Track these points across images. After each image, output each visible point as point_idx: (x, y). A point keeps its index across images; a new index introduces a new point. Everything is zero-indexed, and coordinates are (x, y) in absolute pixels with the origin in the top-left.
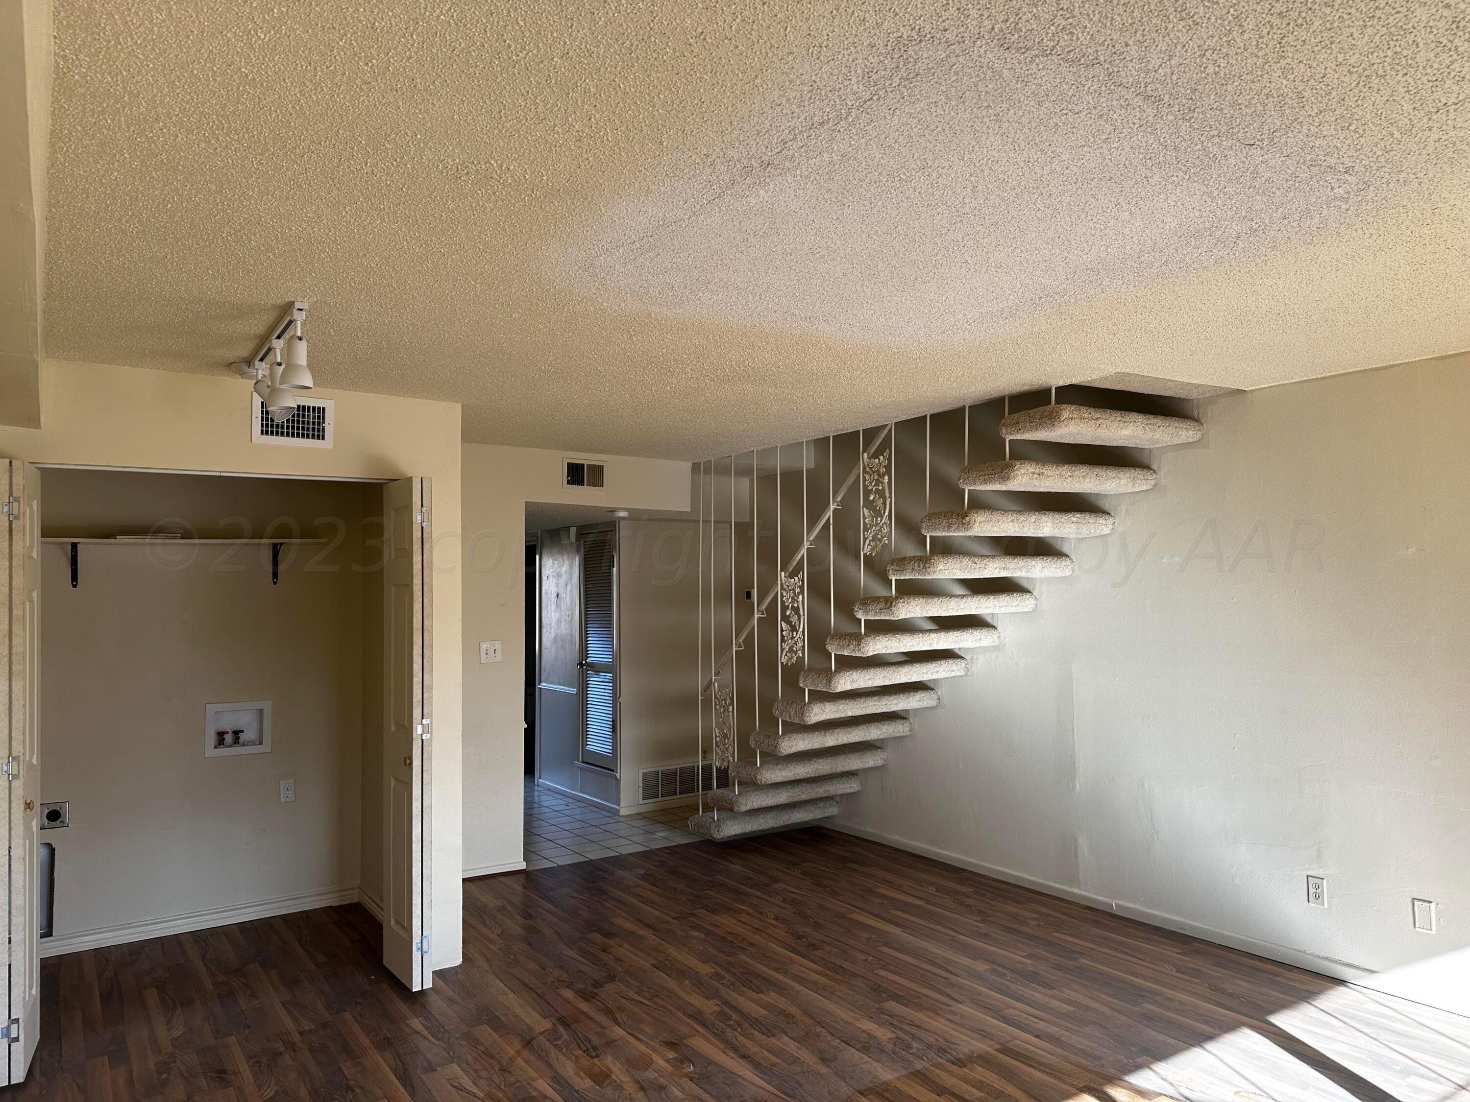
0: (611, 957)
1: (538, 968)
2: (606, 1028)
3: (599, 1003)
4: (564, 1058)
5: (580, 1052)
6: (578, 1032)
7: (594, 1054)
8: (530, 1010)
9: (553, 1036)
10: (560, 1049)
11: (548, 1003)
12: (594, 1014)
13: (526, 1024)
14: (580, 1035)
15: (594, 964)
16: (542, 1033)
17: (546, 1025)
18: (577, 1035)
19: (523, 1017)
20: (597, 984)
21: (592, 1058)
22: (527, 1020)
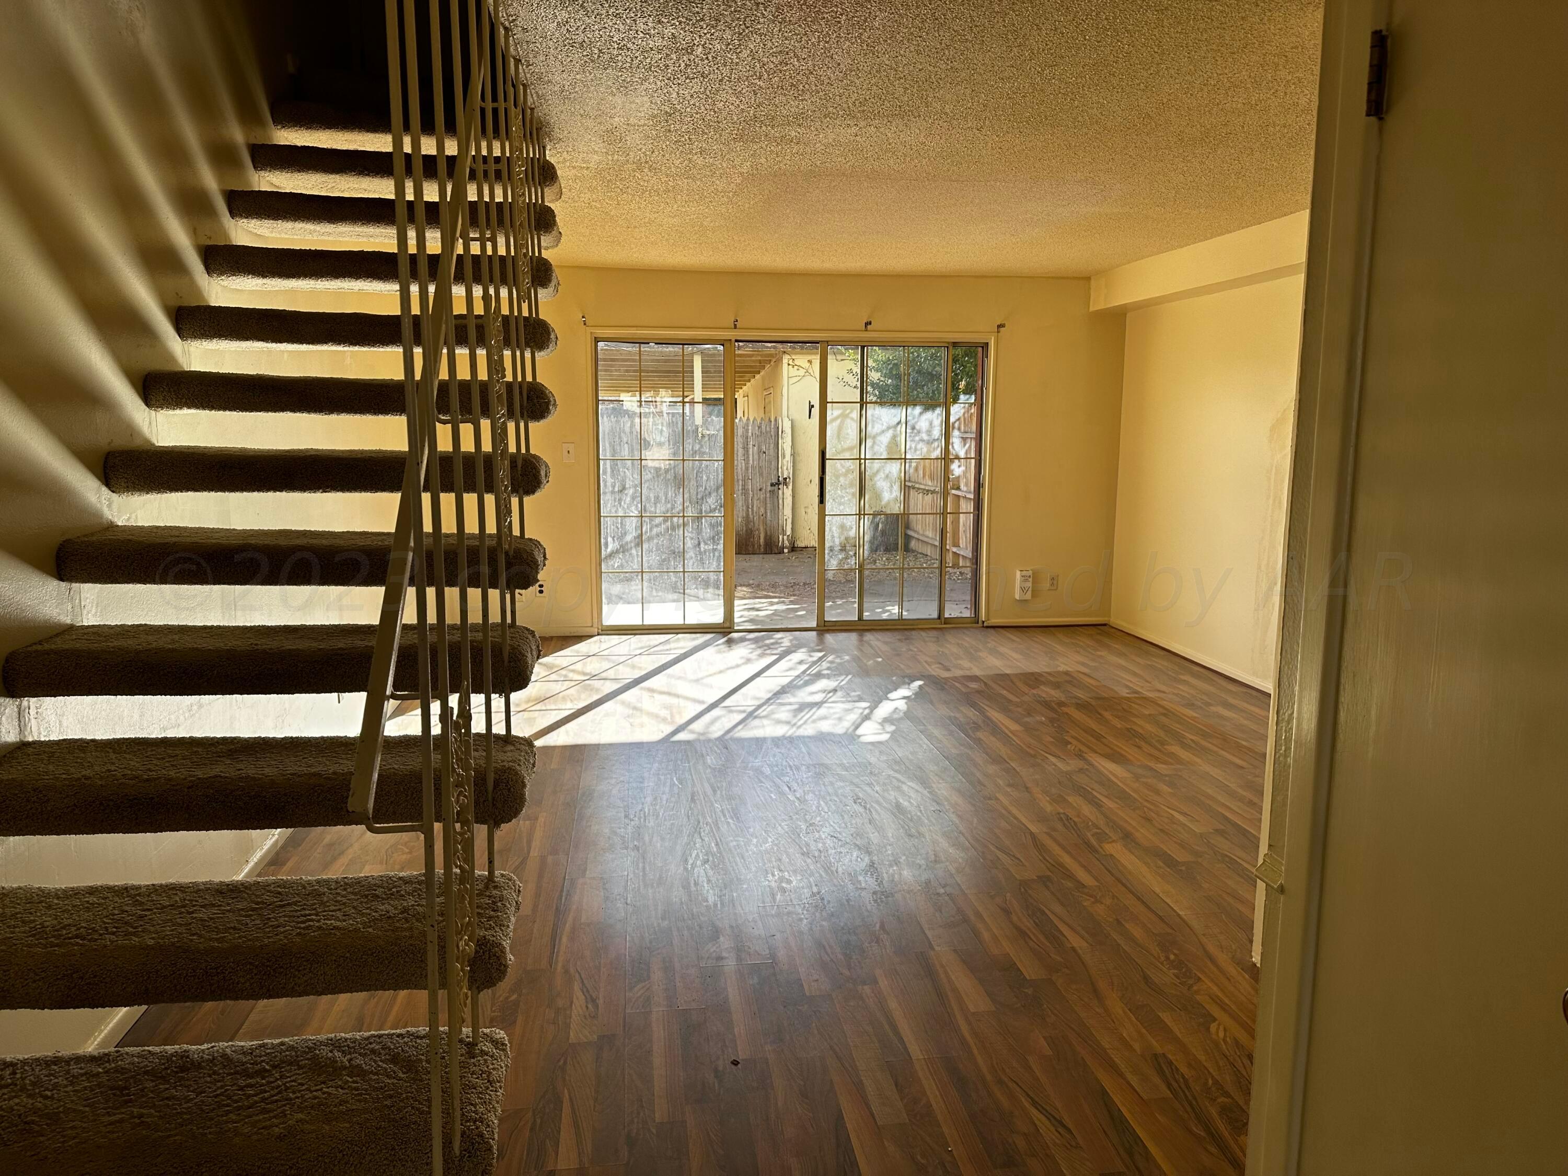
0: (1015, 918)
1: (1127, 925)
2: (1046, 833)
3: (1047, 858)
4: (1092, 818)
5: (1076, 819)
6: (1076, 835)
7: (1062, 816)
8: (1130, 867)
9: (1102, 837)
10: (1094, 824)
11: (1109, 871)
12: (1057, 850)
13: (1133, 853)
14: (1073, 832)
15: (1043, 913)
16: (1114, 841)
17: (1109, 848)
18: (1076, 832)
19: (1138, 861)
20: (1044, 880)
21: (1064, 813)
22: (1133, 857)
